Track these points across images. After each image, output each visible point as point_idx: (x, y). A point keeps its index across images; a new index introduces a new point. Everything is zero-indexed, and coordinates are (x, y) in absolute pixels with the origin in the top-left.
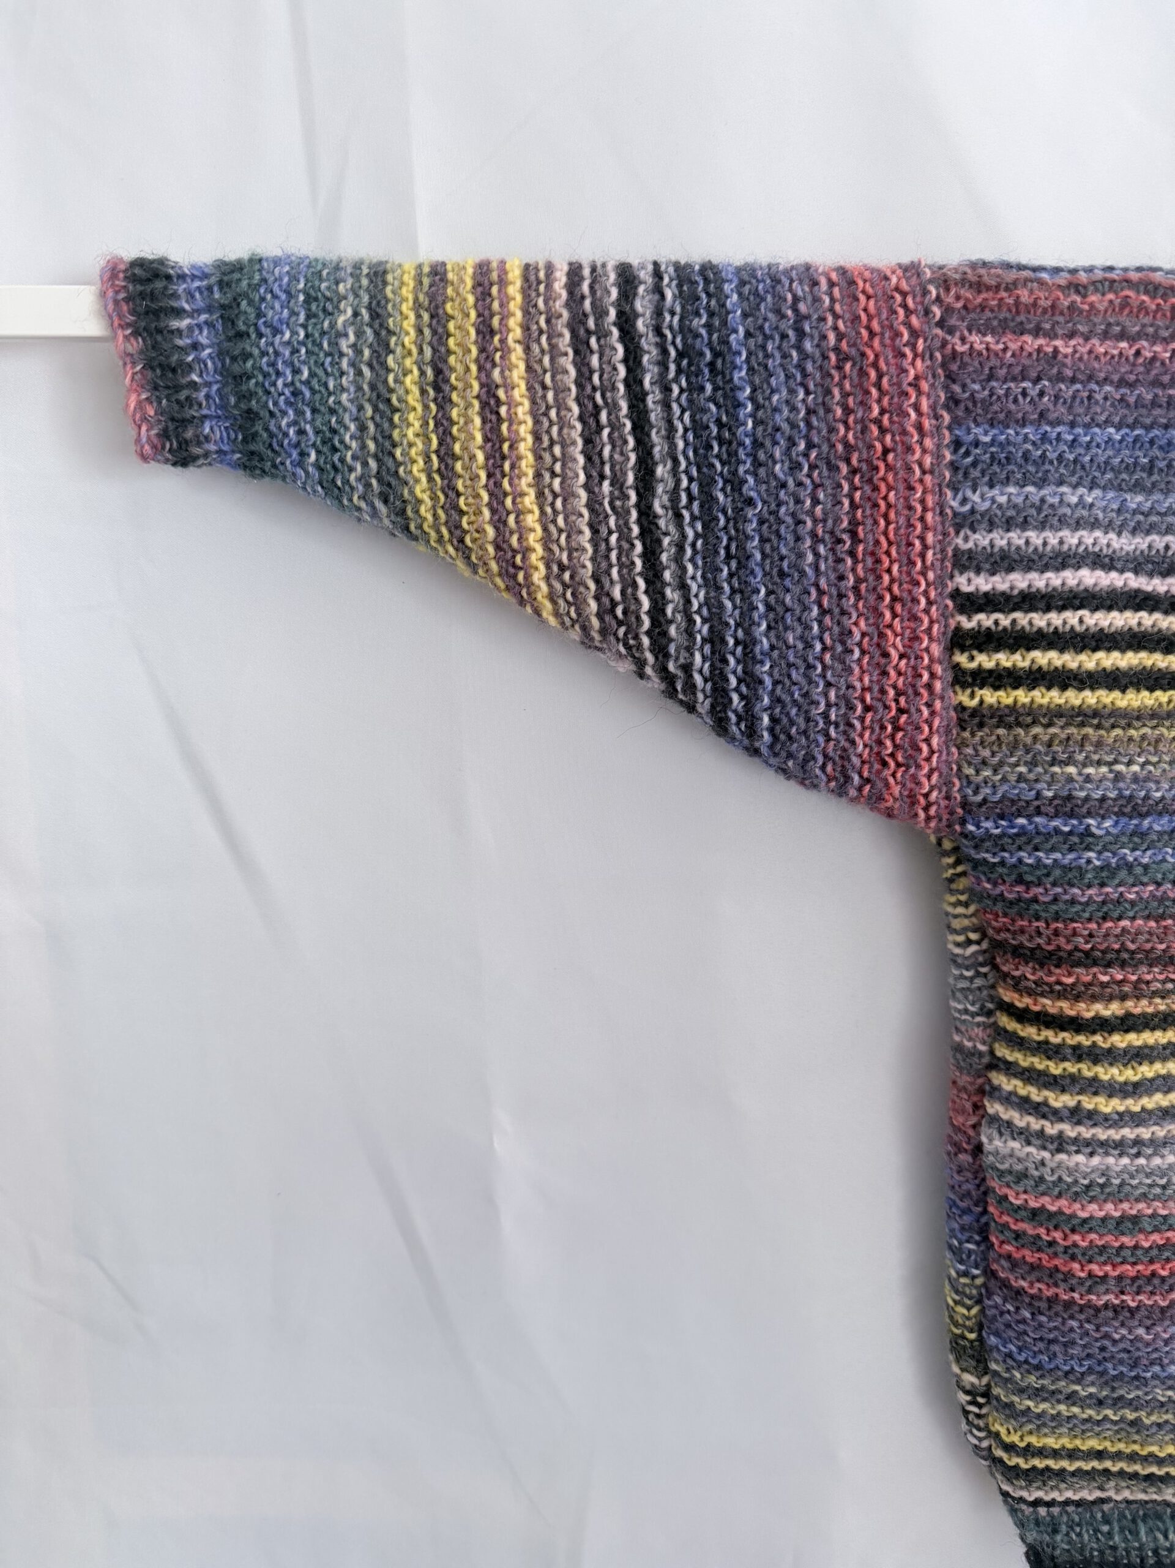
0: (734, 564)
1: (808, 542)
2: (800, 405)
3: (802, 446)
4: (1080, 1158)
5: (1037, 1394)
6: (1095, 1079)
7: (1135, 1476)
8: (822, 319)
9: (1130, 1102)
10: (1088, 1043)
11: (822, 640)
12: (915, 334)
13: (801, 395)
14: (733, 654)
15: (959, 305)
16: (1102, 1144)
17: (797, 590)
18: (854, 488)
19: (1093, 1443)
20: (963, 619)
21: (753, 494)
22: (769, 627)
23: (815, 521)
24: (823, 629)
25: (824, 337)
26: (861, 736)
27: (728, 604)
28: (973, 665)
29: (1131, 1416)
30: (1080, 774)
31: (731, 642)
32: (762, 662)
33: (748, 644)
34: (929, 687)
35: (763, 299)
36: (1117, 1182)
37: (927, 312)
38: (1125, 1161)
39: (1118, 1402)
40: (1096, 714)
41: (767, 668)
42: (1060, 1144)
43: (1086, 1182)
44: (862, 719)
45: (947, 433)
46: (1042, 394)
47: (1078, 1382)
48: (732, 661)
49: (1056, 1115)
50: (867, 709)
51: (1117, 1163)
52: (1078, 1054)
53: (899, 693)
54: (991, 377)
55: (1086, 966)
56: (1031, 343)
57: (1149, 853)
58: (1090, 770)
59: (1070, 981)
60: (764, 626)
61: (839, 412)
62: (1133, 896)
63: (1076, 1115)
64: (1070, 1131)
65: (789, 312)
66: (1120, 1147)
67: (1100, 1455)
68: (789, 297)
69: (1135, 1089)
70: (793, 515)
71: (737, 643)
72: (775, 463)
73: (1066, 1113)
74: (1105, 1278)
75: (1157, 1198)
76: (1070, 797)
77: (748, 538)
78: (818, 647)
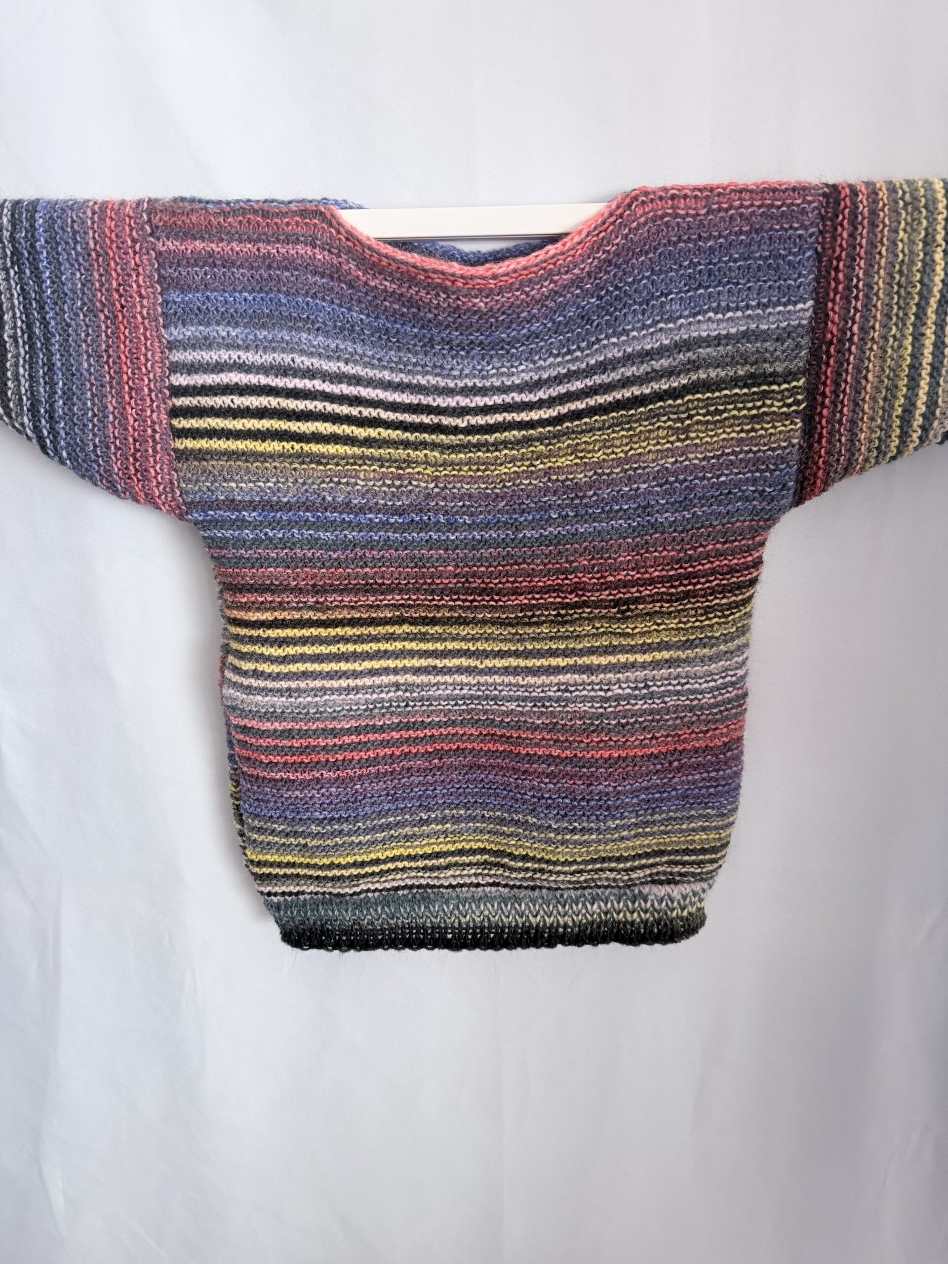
0: (46, 369)
1: (85, 357)
2: (77, 281)
3: (79, 304)
4: (259, 698)
5: (259, 830)
6: (262, 654)
7: (311, 877)
8: (86, 233)
9: (282, 667)
10: (256, 635)
11: (93, 410)
12: (134, 241)
13: (78, 275)
14: (44, 417)
15: (161, 224)
16: (271, 690)
17: (79, 383)
18: (107, 327)
19: (289, 858)
20: (174, 400)
21: (54, 330)
22: (64, 404)
23: (88, 345)
24: (94, 404)
25: (87, 244)
26: (116, 463)
27: (42, 390)
28: (180, 426)
29: (303, 842)
30: (237, 487)
31: (42, 411)
32: (59, 422)
33: (51, 413)
34: (153, 437)
35: (56, 222)
36: (280, 711)
37: (142, 229)
38: (284, 699)
39: (296, 834)
40: (244, 453)
41: (62, 425)
42: (249, 689)
43: (264, 710)
44: (115, 454)
45: (159, 297)
46: (206, 274)
47: (275, 822)
48: (43, 421)
49: (245, 674)
50: (118, 448)
51: (280, 701)
52: (253, 640)
53: (135, 440)
54: (179, 265)
55: (251, 592)
56: (199, 245)
57: (282, 531)
58: (243, 485)
59: (244, 600)
60: (61, 402)
61: (97, 285)
62: (274, 555)
63: (256, 674)
64: (254, 682)
65: (69, 229)
66: (280, 692)
67: (293, 865)
68: (69, 220)
69: (285, 660)
70: (76, 342)
71: (46, 412)
72: (65, 313)
73: (251, 673)
74: (276, 764)
75: (301, 720)
76: (233, 500)
77: (53, 355)
78: (90, 414)
